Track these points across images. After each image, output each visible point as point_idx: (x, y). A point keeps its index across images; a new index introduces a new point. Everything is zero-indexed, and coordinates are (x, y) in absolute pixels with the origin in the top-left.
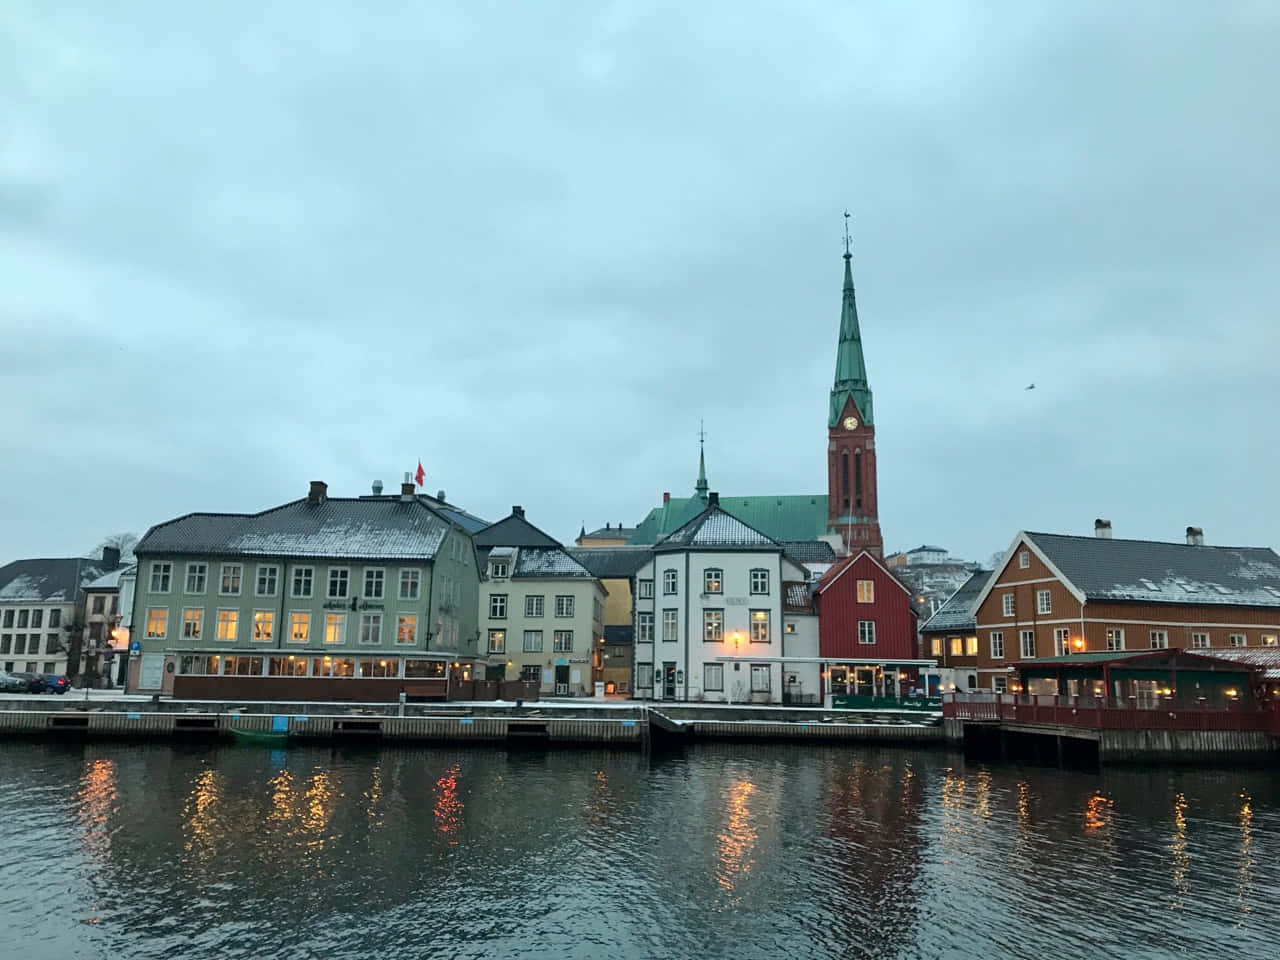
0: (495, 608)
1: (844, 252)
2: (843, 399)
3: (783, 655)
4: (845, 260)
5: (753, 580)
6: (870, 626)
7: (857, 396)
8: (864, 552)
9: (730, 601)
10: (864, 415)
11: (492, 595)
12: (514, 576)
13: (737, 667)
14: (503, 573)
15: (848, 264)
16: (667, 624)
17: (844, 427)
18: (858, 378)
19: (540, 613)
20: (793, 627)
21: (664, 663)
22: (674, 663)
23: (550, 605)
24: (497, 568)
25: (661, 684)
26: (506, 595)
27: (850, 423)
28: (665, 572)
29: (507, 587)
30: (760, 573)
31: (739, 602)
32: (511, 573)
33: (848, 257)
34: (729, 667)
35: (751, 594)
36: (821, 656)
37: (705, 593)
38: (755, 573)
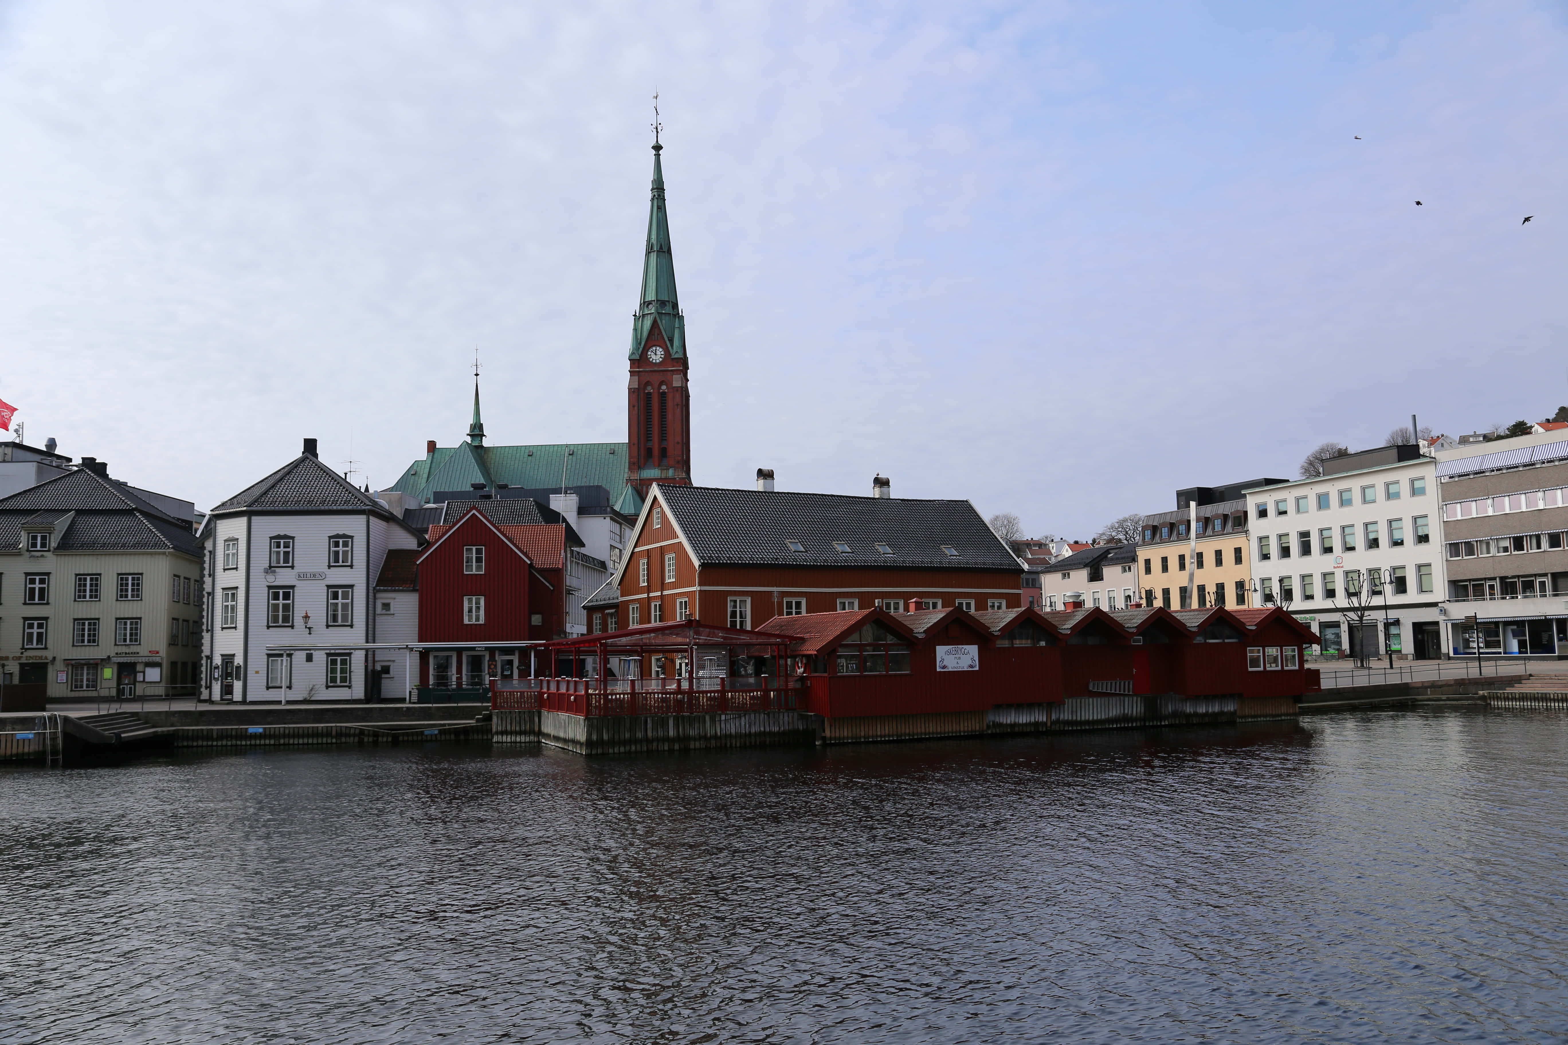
0: (32, 590)
1: (654, 143)
2: (648, 323)
3: (367, 642)
4: (654, 152)
5: (333, 549)
6: (478, 603)
7: (663, 324)
8: (474, 511)
9: (302, 577)
10: (672, 345)
11: (27, 574)
12: (58, 548)
13: (309, 658)
14: (43, 545)
15: (658, 156)
16: (227, 606)
17: (648, 359)
18: (667, 299)
19: (95, 594)
20: (386, 606)
21: (222, 655)
22: (234, 655)
23: (109, 586)
24: (35, 538)
25: (219, 682)
26: (48, 574)
27: (656, 355)
28: (225, 541)
29: (49, 563)
30: (341, 541)
31: (314, 576)
32: (54, 545)
33: (658, 148)
34: (299, 657)
35: (330, 567)
36: (421, 640)
37: (270, 567)
38: (336, 539)
